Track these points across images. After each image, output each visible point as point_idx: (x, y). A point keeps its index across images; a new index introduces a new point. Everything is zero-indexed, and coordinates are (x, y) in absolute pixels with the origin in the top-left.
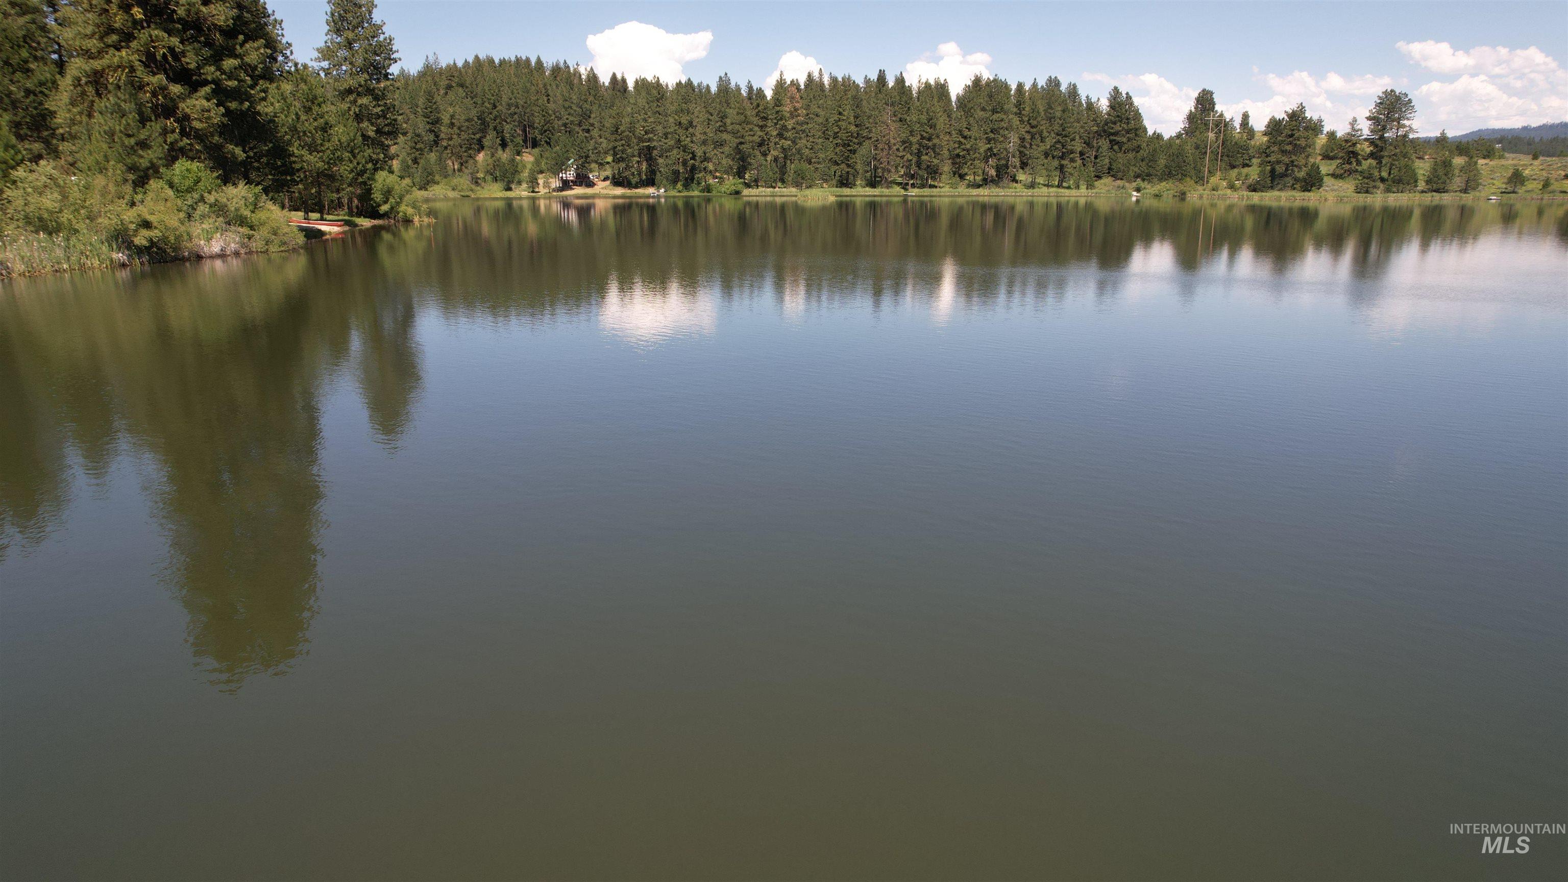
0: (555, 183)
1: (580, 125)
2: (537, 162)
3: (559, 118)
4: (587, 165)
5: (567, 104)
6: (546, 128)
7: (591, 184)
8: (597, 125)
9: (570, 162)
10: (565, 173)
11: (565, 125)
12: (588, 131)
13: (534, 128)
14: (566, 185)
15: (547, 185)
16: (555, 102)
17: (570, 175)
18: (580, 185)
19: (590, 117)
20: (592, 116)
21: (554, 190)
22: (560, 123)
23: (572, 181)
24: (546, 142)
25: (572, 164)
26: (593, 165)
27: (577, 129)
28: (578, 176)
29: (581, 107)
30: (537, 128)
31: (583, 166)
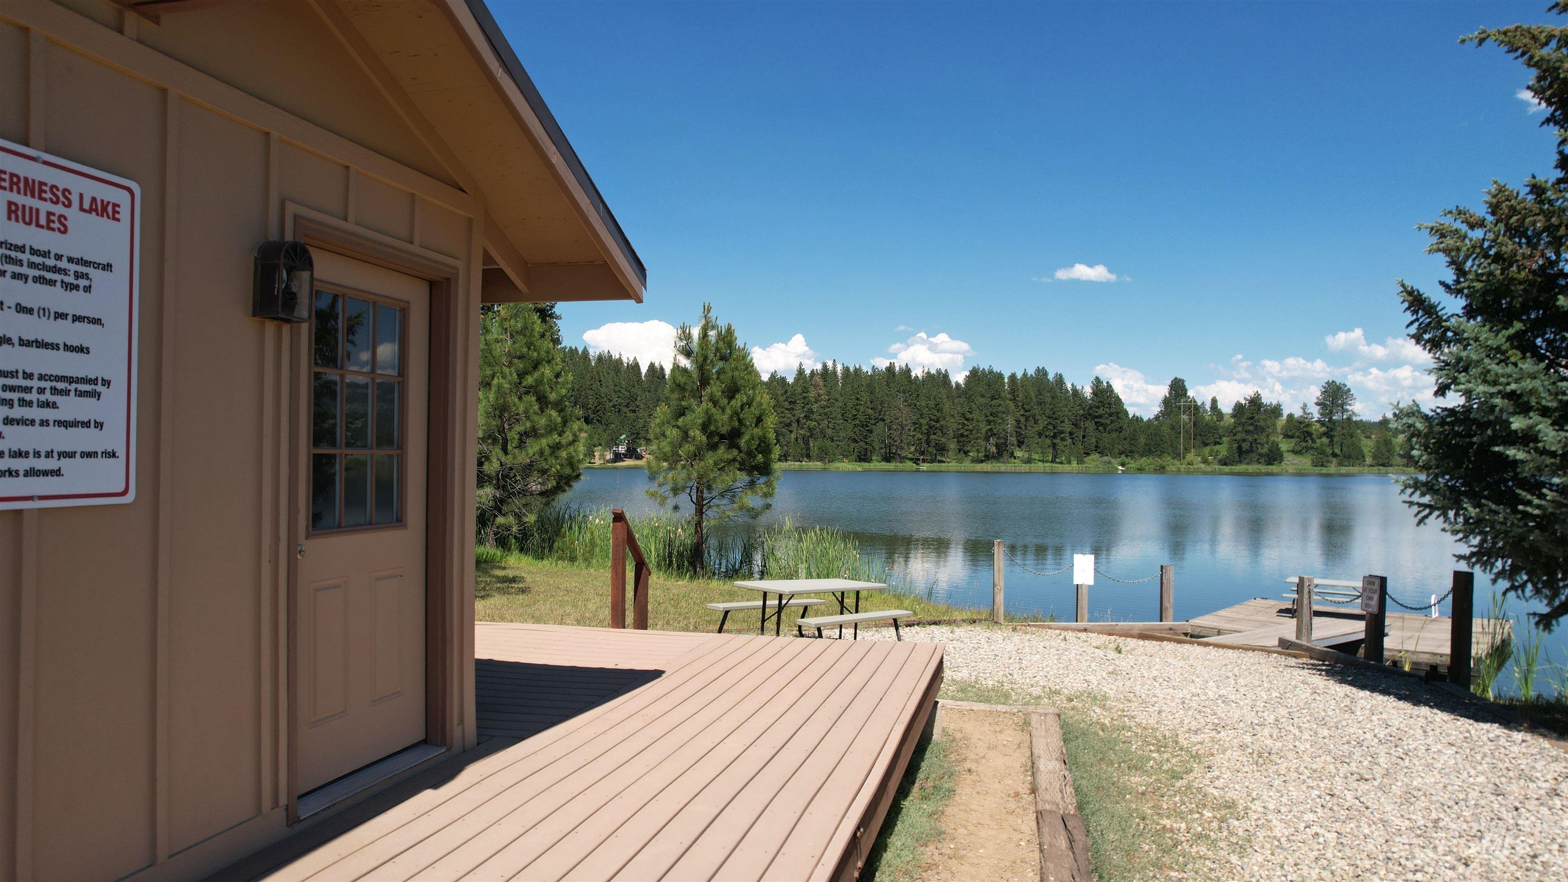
0: (609, 456)
1: (627, 407)
2: (591, 437)
3: (610, 401)
4: (637, 440)
5: (617, 389)
6: (598, 408)
7: (640, 457)
8: (642, 406)
9: (622, 437)
10: (618, 447)
11: (614, 406)
12: (634, 411)
13: (587, 409)
14: (618, 457)
15: (602, 456)
16: (607, 387)
17: (622, 449)
18: (631, 458)
19: (636, 400)
20: (639, 398)
21: (608, 462)
22: (611, 404)
23: (623, 454)
24: (598, 420)
25: (625, 439)
26: (642, 442)
28: (628, 450)
30: (590, 408)
31: (634, 441)
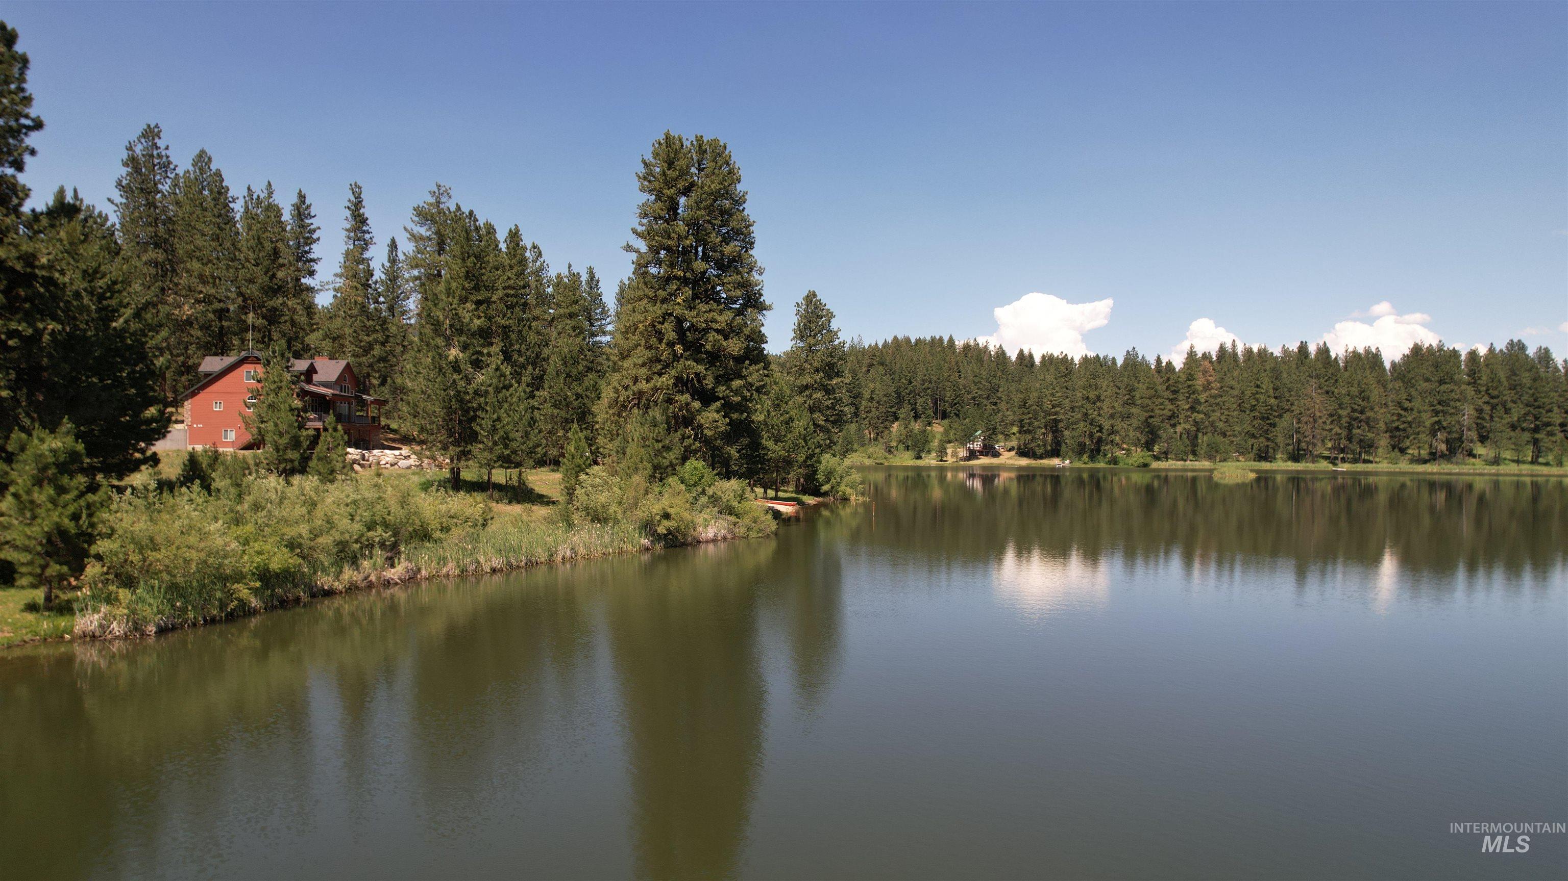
0: (963, 453)
1: (988, 398)
2: (946, 433)
3: (969, 393)
4: (994, 436)
5: (977, 379)
6: (956, 401)
7: (996, 455)
8: (1004, 398)
9: (977, 433)
10: (973, 444)
11: (974, 398)
12: (995, 404)
13: (944, 402)
14: (972, 455)
15: (955, 454)
16: (965, 378)
17: (977, 446)
18: (987, 455)
19: (998, 391)
20: (1000, 390)
21: (961, 459)
22: (970, 396)
23: (979, 451)
24: (955, 414)
25: (980, 435)
26: (1000, 436)
27: (985, 402)
28: (985, 446)
29: (990, 382)
30: (948, 401)
31: (990, 437)
